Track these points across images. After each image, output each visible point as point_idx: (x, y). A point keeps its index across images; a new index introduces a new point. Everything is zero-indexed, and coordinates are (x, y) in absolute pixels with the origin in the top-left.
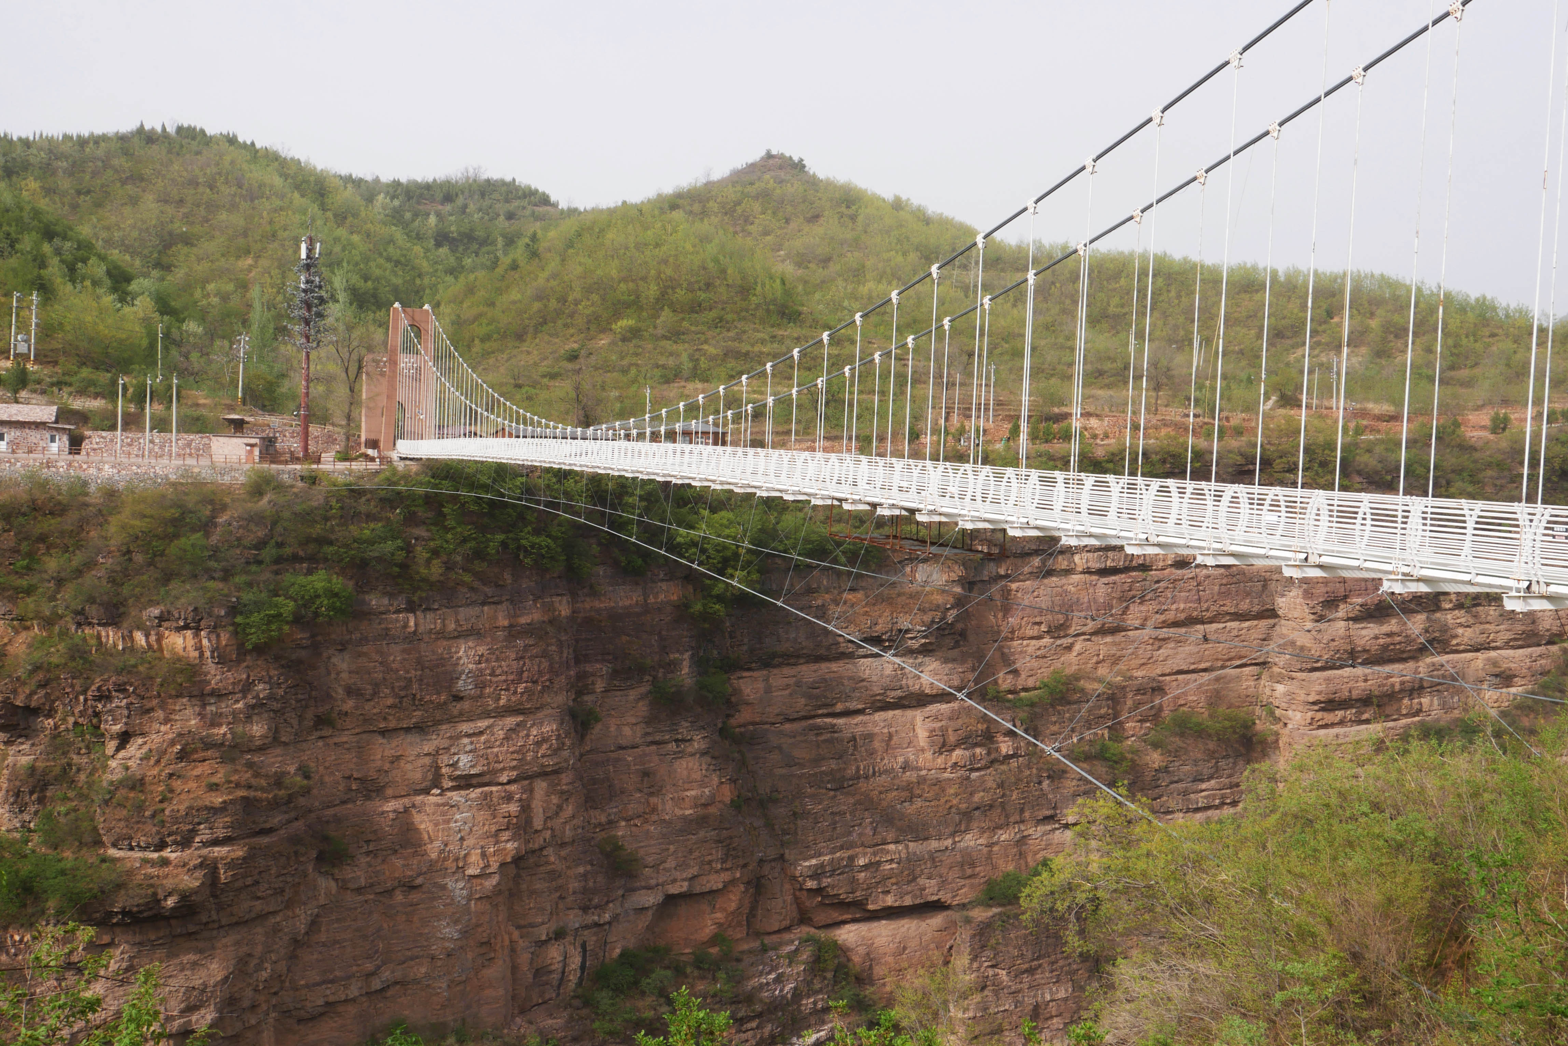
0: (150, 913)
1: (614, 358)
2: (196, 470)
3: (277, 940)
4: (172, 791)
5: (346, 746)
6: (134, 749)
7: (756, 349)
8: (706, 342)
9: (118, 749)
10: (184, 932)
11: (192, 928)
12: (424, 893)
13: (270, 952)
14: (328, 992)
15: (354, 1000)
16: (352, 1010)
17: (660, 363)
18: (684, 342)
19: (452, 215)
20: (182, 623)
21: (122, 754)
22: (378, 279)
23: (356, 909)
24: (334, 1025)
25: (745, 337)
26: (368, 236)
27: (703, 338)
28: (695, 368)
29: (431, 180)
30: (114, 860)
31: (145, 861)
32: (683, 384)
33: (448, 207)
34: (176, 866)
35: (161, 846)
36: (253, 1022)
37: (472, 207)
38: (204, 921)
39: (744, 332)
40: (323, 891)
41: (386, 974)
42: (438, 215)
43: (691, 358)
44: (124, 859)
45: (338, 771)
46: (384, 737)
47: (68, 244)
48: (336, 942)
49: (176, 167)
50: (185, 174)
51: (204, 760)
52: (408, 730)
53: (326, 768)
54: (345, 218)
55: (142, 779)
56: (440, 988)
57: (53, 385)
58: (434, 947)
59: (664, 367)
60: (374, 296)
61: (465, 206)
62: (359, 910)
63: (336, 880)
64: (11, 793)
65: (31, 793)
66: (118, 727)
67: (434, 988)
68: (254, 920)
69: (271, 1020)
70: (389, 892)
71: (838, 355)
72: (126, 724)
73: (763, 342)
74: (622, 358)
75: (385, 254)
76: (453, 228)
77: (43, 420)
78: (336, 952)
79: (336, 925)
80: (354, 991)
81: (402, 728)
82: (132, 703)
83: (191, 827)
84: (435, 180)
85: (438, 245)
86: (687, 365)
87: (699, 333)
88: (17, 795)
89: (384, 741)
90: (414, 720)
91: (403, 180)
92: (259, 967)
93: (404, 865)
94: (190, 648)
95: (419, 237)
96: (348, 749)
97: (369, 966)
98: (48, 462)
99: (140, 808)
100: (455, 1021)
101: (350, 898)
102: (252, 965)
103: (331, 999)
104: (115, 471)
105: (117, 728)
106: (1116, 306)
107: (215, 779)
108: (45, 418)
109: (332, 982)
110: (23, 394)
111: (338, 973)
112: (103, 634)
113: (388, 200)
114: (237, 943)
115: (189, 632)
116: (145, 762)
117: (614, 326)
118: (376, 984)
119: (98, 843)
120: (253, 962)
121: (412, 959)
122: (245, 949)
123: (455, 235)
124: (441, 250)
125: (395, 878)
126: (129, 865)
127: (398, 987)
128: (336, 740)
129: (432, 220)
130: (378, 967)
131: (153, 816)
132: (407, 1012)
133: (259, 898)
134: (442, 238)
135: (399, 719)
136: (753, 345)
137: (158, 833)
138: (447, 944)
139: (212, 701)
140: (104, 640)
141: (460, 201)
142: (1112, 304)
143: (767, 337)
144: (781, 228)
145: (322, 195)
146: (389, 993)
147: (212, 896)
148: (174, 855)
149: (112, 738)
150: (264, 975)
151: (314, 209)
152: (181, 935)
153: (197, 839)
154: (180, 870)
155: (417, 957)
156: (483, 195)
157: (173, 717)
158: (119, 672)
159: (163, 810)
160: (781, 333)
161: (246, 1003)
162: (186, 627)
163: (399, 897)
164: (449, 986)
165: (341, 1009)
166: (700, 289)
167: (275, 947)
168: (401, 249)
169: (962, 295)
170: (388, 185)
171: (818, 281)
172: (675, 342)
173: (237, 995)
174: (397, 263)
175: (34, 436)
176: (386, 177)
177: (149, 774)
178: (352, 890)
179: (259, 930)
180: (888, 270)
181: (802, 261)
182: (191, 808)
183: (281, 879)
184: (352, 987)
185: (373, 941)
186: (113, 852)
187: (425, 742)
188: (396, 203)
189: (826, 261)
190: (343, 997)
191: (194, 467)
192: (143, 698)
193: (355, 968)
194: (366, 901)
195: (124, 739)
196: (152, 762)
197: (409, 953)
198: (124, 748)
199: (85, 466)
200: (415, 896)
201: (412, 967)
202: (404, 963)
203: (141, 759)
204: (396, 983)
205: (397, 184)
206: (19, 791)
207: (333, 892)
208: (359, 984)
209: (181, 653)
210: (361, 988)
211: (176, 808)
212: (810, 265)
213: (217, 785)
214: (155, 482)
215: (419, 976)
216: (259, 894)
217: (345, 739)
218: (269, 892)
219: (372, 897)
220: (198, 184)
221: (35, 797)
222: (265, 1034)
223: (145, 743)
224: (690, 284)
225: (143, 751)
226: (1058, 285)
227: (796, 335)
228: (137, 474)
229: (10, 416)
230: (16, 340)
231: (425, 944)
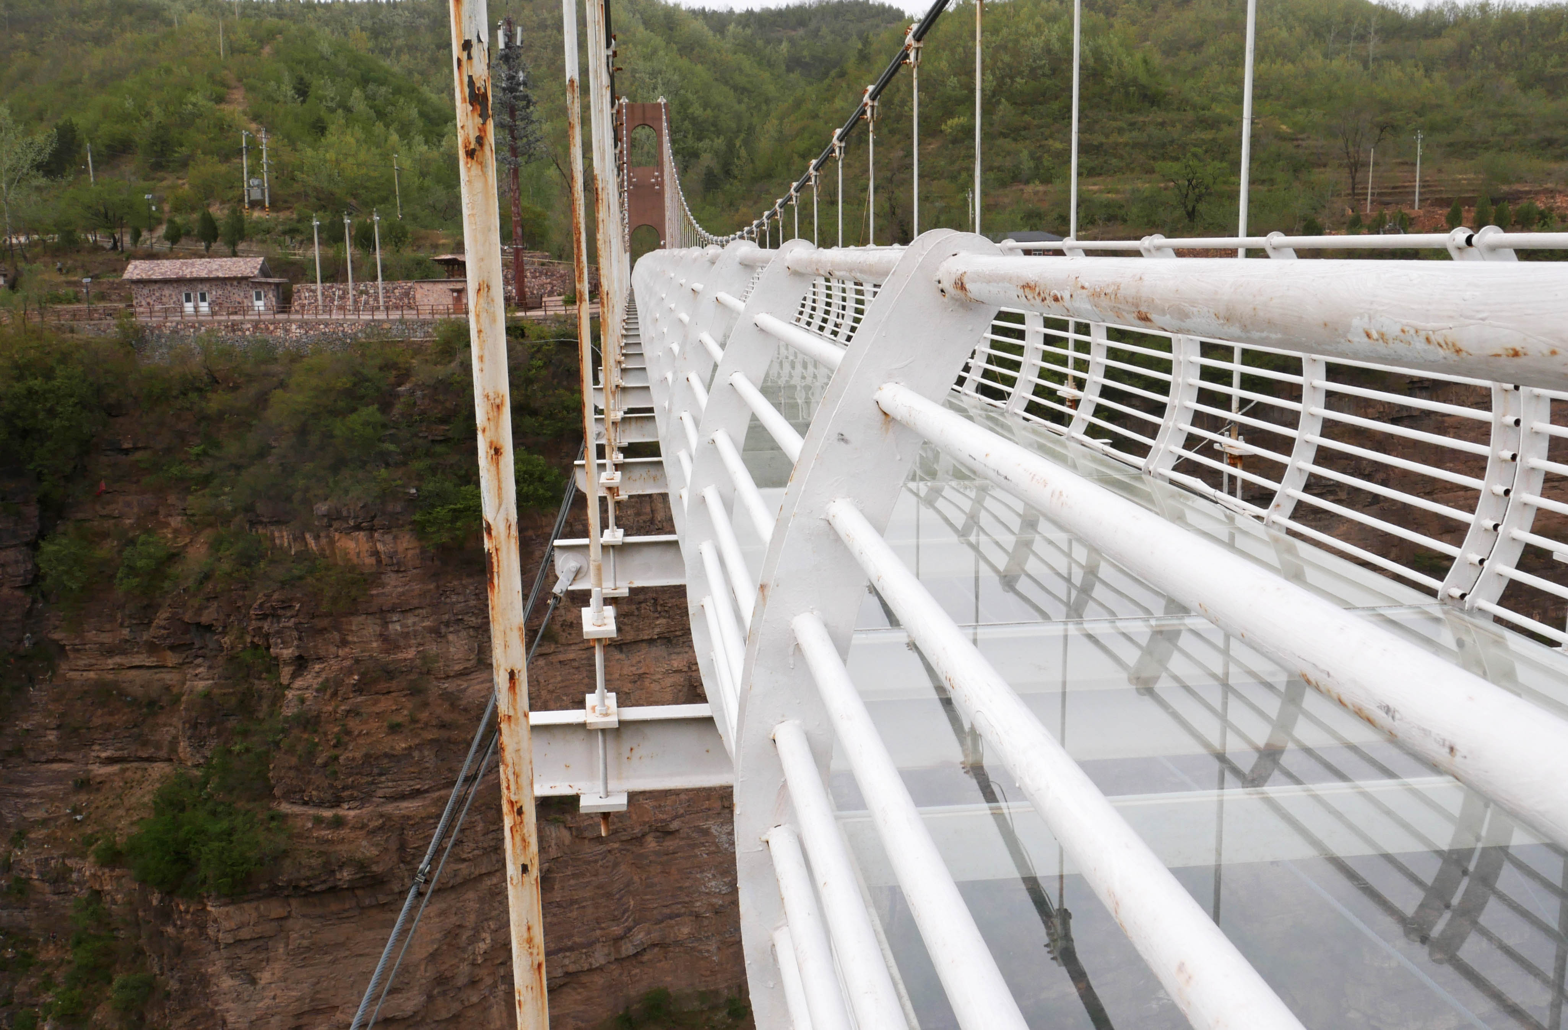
0: (324, 887)
1: (942, 163)
2: (386, 326)
3: (496, 905)
4: (348, 733)
5: (576, 664)
6: (310, 680)
7: (1112, 139)
8: (1051, 136)
9: (294, 676)
10: (374, 903)
11: (383, 899)
12: (683, 839)
13: (486, 920)
14: (567, 961)
15: (601, 969)
16: (599, 980)
17: (996, 164)
18: (1025, 139)
19: (803, 39)
20: (352, 523)
21: (298, 683)
22: (718, 107)
23: (596, 861)
24: (579, 997)
25: (1097, 127)
26: (715, 64)
27: (1047, 132)
28: (1037, 168)
29: (784, 6)
30: (285, 817)
31: (318, 821)
32: (1021, 187)
33: (801, 32)
34: (354, 828)
35: (337, 802)
36: (475, 999)
37: (824, 30)
38: (396, 890)
39: (1096, 122)
40: (553, 842)
41: (640, 936)
42: (791, 41)
43: (1032, 156)
44: (297, 816)
45: (566, 695)
46: (621, 651)
47: (383, 90)
48: (573, 902)
49: (526, 12)
50: (535, 18)
51: (389, 693)
52: (651, 641)
53: (551, 692)
54: (693, 49)
55: (318, 716)
56: (708, 951)
57: (285, 233)
58: (698, 904)
59: (999, 169)
60: (714, 124)
61: (818, 30)
62: (600, 863)
63: (570, 828)
64: (187, 725)
65: (209, 725)
66: (290, 650)
67: (700, 951)
68: (462, 884)
69: (501, 993)
70: (639, 840)
71: (1214, 140)
72: (298, 647)
73: (1120, 131)
74: (952, 163)
75: (731, 82)
76: (805, 53)
77: (245, 274)
78: (575, 914)
79: (572, 882)
80: (599, 957)
81: (642, 641)
82: (300, 623)
83: (370, 779)
84: (788, 6)
85: (789, 69)
86: (1027, 165)
87: (1042, 127)
88: (195, 726)
89: (622, 656)
90: (657, 630)
91: (757, 9)
92: (475, 938)
93: (655, 807)
94: (364, 554)
95: (771, 65)
96: (577, 668)
97: (617, 930)
98: (233, 325)
99: (311, 754)
100: (729, 988)
101: (589, 850)
102: (464, 937)
103: (572, 968)
104: (303, 331)
105: (287, 653)
106: (1553, 67)
107: (398, 719)
108: (247, 272)
109: (571, 949)
110: (242, 246)
111: (577, 940)
112: (277, 534)
113: (740, 29)
114: (442, 913)
115: (362, 533)
116: (321, 695)
117: (943, 127)
118: (627, 949)
119: (267, 793)
120: (465, 935)
121: (671, 917)
122: (453, 920)
123: (807, 59)
124: (791, 75)
125: (645, 823)
126: (300, 824)
127: (656, 950)
128: (561, 657)
129: (784, 47)
130: (630, 929)
131: (325, 765)
132: (669, 979)
133: (464, 860)
134: (794, 63)
135: (638, 630)
136: (1107, 136)
137: (331, 786)
138: (714, 900)
139: (395, 619)
140: (278, 542)
141: (813, 25)
142: (1549, 64)
143: (1125, 126)
144: (1147, 17)
145: (671, 29)
146: (645, 958)
147: (403, 862)
148: (352, 813)
149: (286, 663)
150: (482, 947)
151: (658, 41)
152: (372, 907)
153: (380, 793)
154: (358, 833)
155: (678, 915)
156: (836, 17)
157: (350, 638)
158: (283, 584)
159: (336, 758)
160: (1141, 119)
161: (461, 981)
162: (358, 528)
163: (651, 843)
164: (719, 948)
165: (584, 979)
166: (1044, 75)
167: (494, 913)
168: (747, 76)
169: (1361, 68)
170: (741, 15)
171: (1189, 68)
172: (1015, 140)
173: (448, 974)
174: (744, 90)
175: (237, 295)
176: (739, 8)
177: (325, 710)
178: (591, 840)
179: (471, 895)
180: (1272, 48)
181: (1171, 49)
182: (367, 756)
183: (490, 836)
184: (597, 955)
185: (620, 899)
186: (285, 808)
187: (674, 657)
188: (749, 31)
189: (1197, 46)
190: (586, 967)
191: (383, 321)
192: (313, 617)
193: (598, 932)
194: (609, 851)
195: (301, 663)
196: (327, 697)
197: (667, 911)
198: (301, 675)
199: (271, 328)
200: (670, 844)
201: (672, 927)
202: (662, 921)
203: (317, 691)
204: (654, 945)
205: (750, 13)
206: (196, 724)
207: (567, 842)
208: (606, 950)
209: (355, 561)
210: (609, 954)
211: (350, 755)
212: (1181, 53)
213: (399, 725)
214: (345, 343)
215: (681, 937)
216: (465, 856)
217: (572, 656)
218: (476, 852)
219: (616, 845)
220: (546, 27)
221: (213, 730)
222: (494, 1009)
223: (323, 669)
224: (1033, 70)
225: (320, 680)
226: (1478, 48)
227: (1160, 120)
228: (324, 334)
229: (210, 272)
230: (249, 186)
231: (687, 899)
